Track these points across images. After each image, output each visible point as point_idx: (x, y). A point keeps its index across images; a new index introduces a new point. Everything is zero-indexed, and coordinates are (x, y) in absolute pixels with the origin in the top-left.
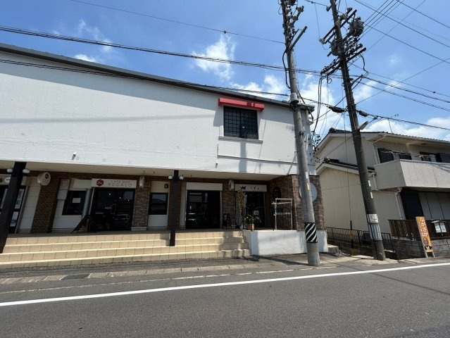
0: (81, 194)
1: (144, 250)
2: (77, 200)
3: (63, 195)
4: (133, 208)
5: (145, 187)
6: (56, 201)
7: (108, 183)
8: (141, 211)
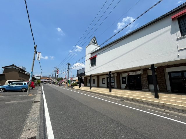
0: (125, 78)
1: (143, 98)
2: (124, 80)
3: (121, 79)
4: (141, 82)
5: (144, 73)
6: (120, 80)
7: (131, 74)
8: (145, 83)
